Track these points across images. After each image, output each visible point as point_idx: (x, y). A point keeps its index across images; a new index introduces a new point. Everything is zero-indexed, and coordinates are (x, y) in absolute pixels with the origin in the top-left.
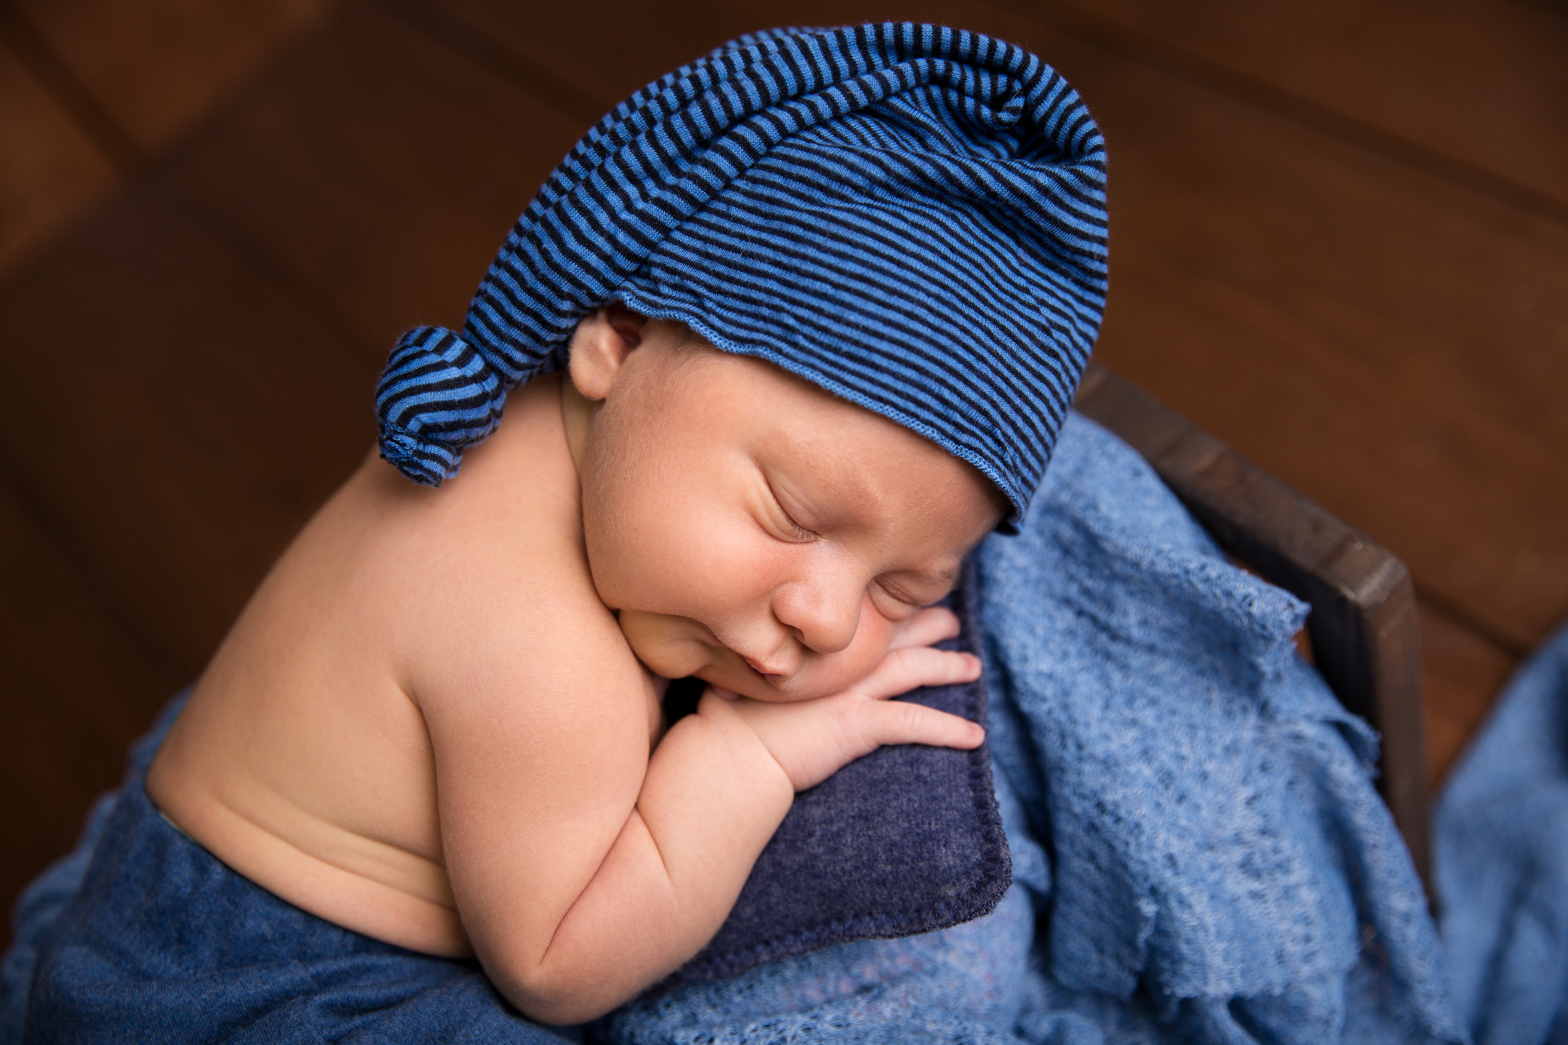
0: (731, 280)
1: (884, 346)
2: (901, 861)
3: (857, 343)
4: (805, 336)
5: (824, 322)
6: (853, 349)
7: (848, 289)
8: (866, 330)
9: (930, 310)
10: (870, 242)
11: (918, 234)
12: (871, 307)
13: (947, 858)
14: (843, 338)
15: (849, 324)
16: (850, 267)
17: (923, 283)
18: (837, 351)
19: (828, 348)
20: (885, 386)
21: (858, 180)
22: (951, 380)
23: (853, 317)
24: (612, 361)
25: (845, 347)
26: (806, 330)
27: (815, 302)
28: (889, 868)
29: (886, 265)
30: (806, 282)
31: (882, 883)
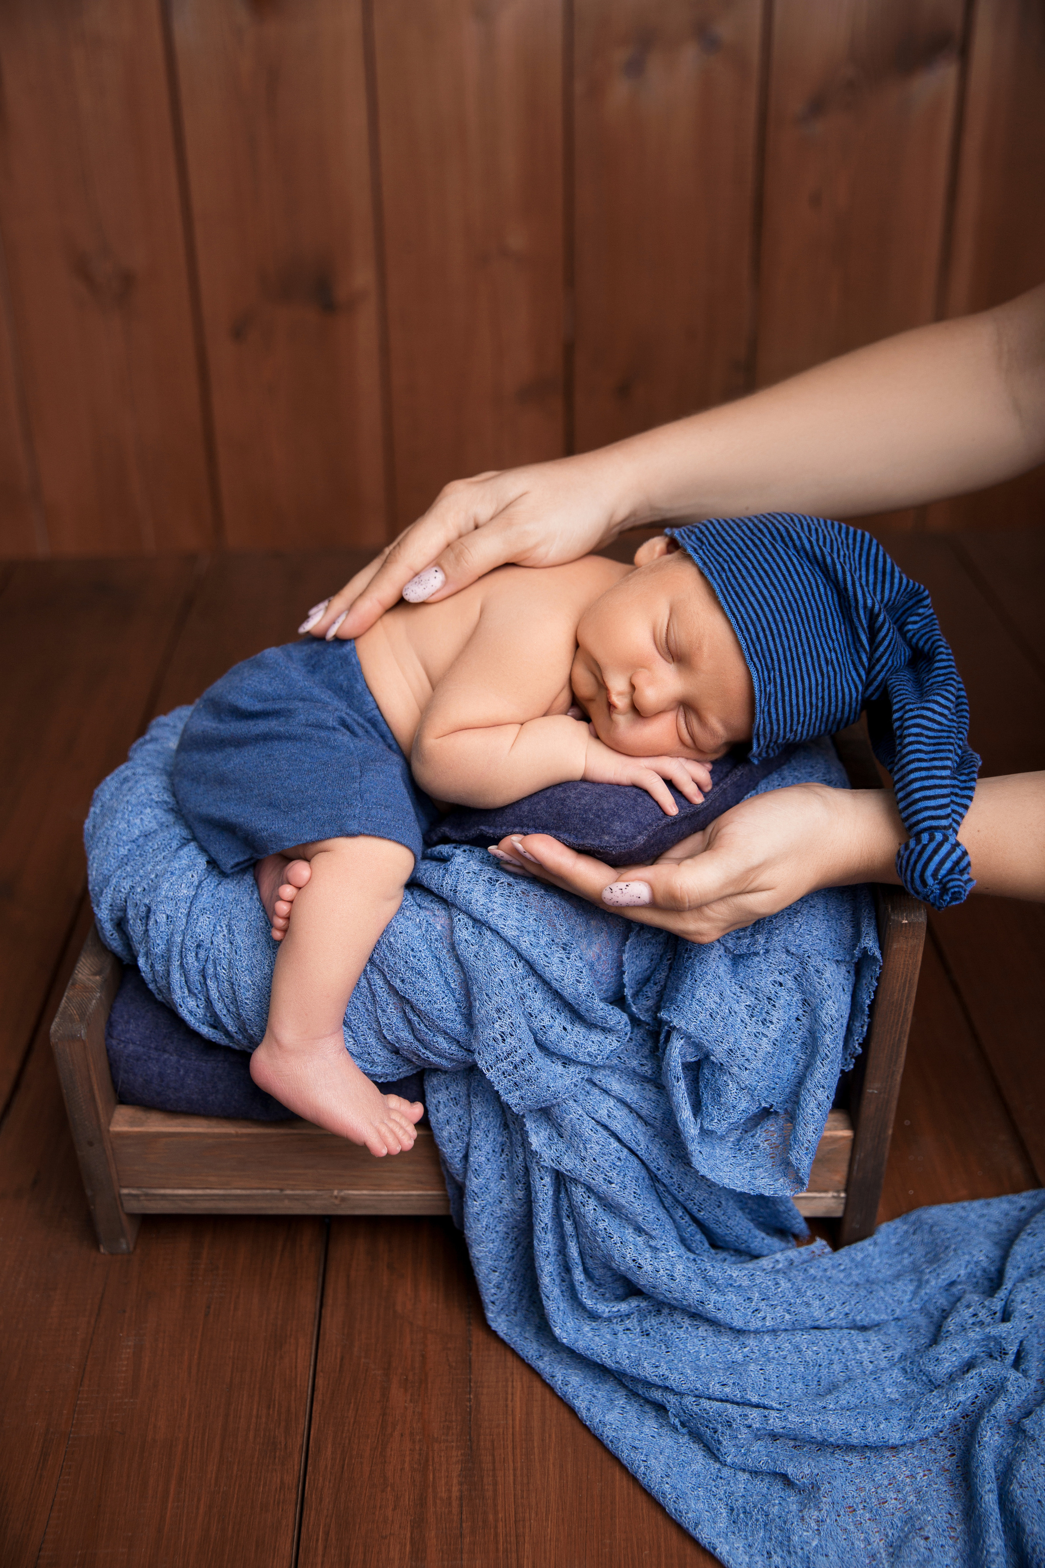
0: (720, 545)
1: (752, 599)
3: (743, 591)
4: (727, 576)
5: (738, 575)
6: (740, 592)
7: (757, 571)
8: (750, 589)
9: (782, 602)
10: (781, 564)
11: (803, 577)
12: (760, 583)
14: (740, 585)
15: (746, 582)
16: (766, 566)
17: (788, 593)
18: (733, 588)
19: (731, 585)
20: (739, 612)
21: (798, 543)
22: (768, 633)
23: (750, 581)
24: (656, 556)
25: (737, 589)
26: (729, 574)
27: (741, 567)
29: (780, 575)
30: (745, 560)
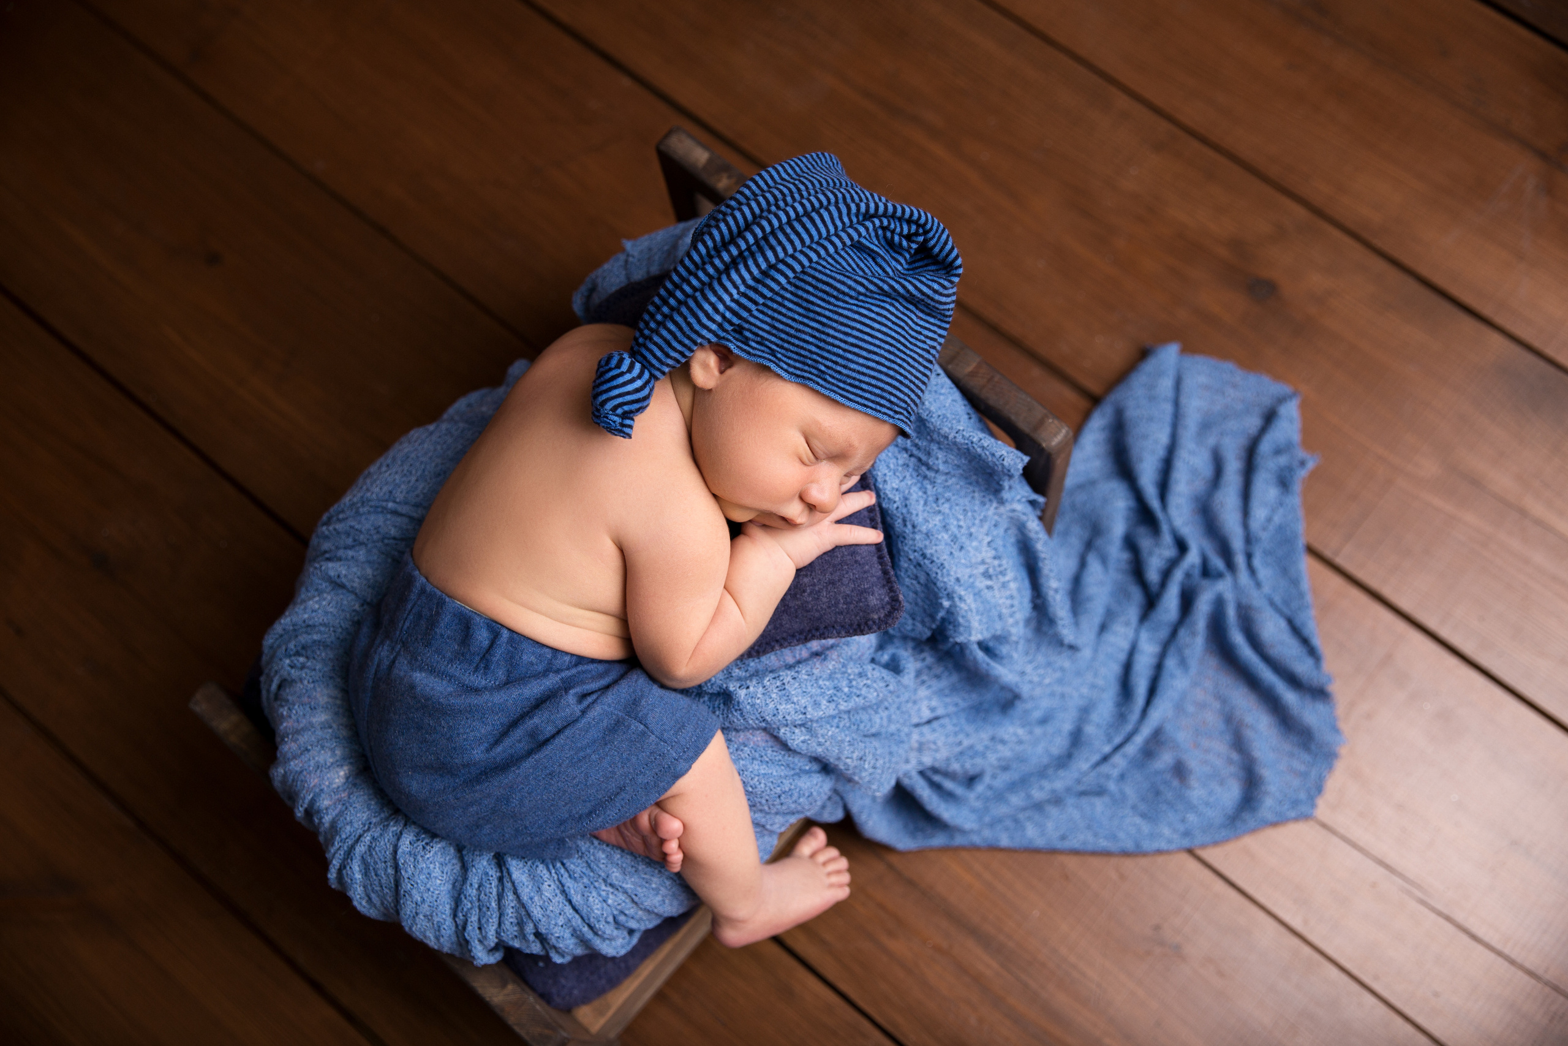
1: (866, 379)
2: (851, 603)
3: (854, 379)
4: (830, 376)
5: (839, 368)
6: (852, 381)
7: (850, 352)
8: (859, 372)
9: (886, 358)
10: (858, 326)
12: (861, 361)
13: (873, 601)
14: (848, 376)
15: (850, 369)
16: (851, 340)
17: (883, 345)
18: (844, 382)
19: (840, 381)
20: (866, 399)
23: (853, 366)
25: (849, 381)
26: (830, 372)
27: (834, 358)
28: (845, 606)
29: (866, 338)
30: (830, 348)
31: (841, 613)
